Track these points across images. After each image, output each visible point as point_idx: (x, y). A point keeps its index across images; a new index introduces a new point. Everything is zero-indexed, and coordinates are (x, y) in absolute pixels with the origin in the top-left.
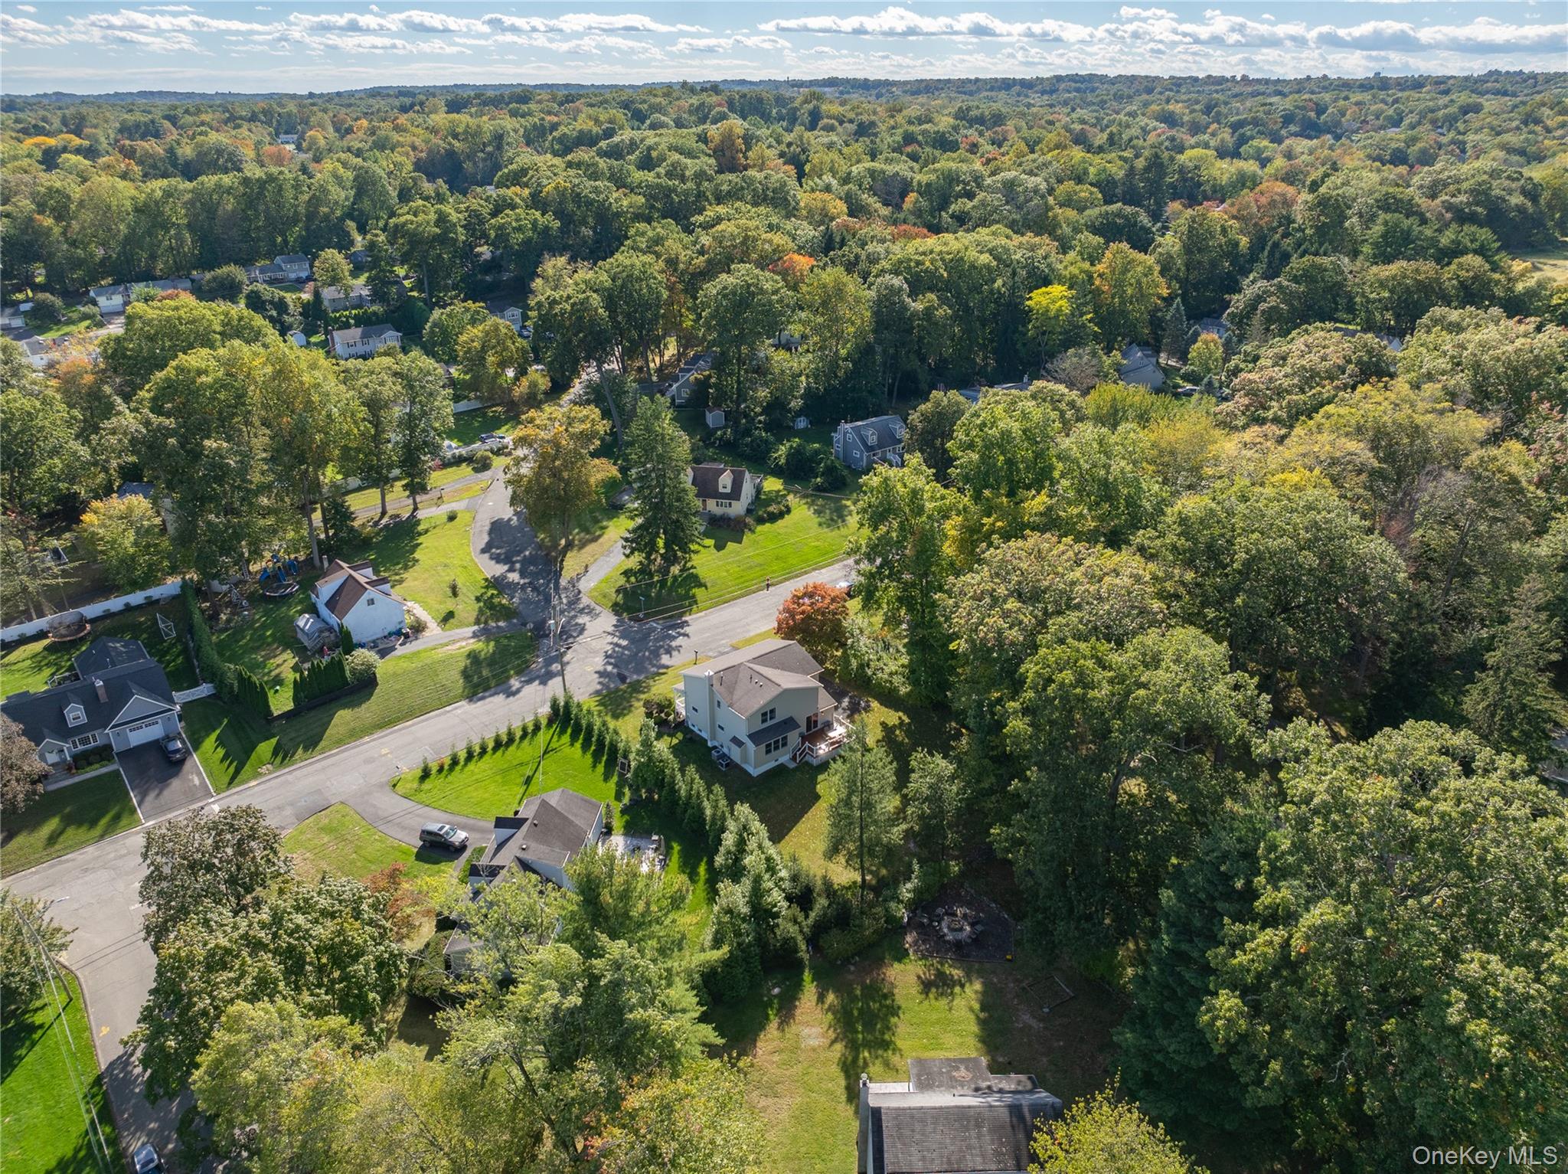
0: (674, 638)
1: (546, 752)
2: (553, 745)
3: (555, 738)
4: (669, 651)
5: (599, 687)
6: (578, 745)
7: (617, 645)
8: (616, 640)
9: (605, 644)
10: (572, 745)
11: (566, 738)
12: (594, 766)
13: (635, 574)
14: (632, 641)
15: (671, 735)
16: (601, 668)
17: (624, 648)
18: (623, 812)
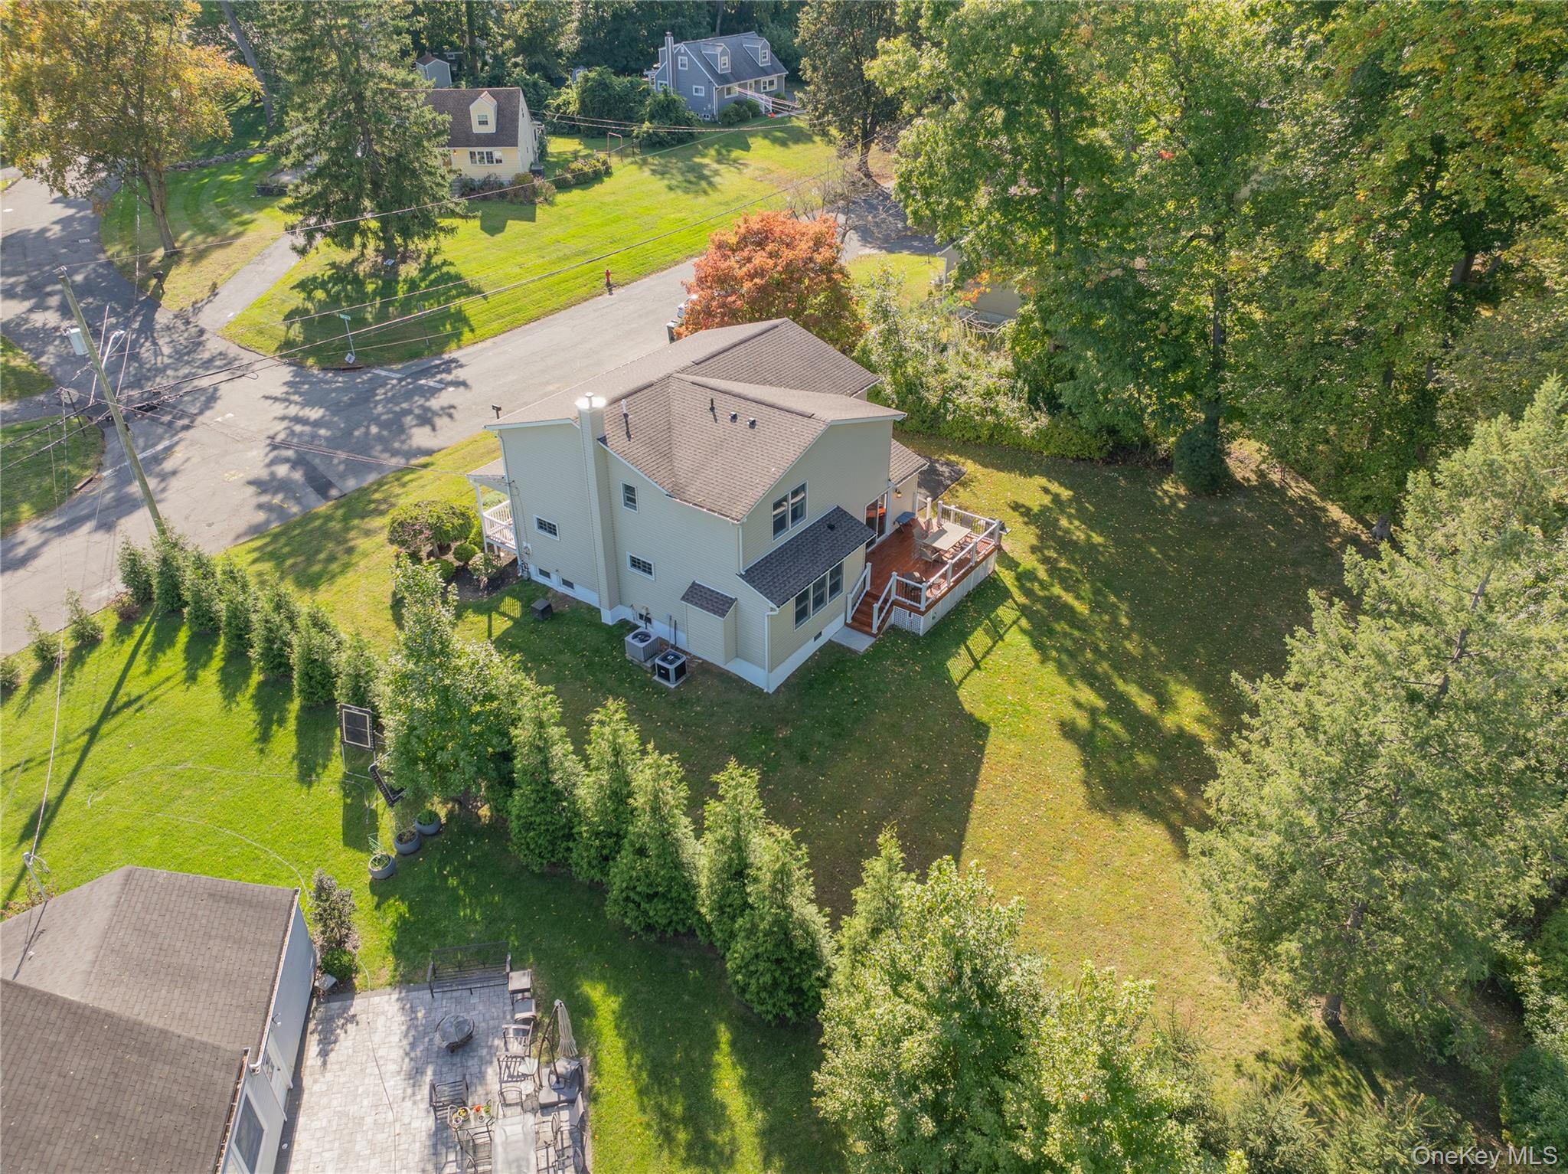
0: (434, 391)
1: (107, 714)
2: (133, 687)
3: (141, 661)
4: (426, 419)
5: (261, 516)
6: (210, 676)
7: (297, 420)
8: (293, 410)
9: (269, 420)
10: (192, 678)
11: (174, 660)
12: (265, 737)
13: (323, 285)
14: (335, 408)
15: (487, 610)
16: (263, 473)
17: (317, 424)
18: (384, 886)
